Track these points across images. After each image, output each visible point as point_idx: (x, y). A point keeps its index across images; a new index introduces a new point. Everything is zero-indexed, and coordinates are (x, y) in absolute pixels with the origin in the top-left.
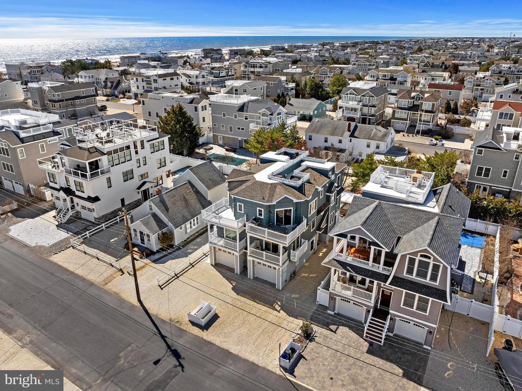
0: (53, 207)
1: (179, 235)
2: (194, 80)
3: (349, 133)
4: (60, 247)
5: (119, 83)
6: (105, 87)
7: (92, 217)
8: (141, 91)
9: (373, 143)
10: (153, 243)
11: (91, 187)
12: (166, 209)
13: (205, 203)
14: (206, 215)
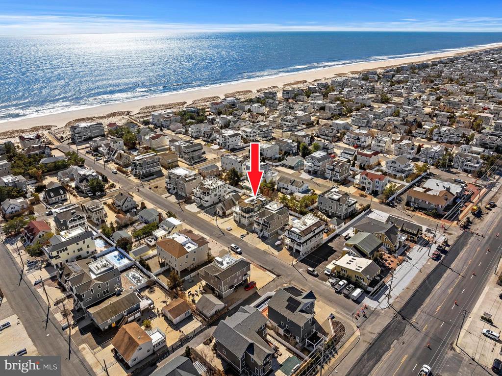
0: (194, 202)
1: (227, 212)
2: (249, 134)
3: (290, 184)
4: (199, 212)
5: (211, 135)
6: (204, 137)
7: (206, 206)
8: (221, 142)
9: (298, 188)
10: (221, 214)
11: (206, 198)
12: (225, 206)
13: (235, 205)
14: (233, 209)
